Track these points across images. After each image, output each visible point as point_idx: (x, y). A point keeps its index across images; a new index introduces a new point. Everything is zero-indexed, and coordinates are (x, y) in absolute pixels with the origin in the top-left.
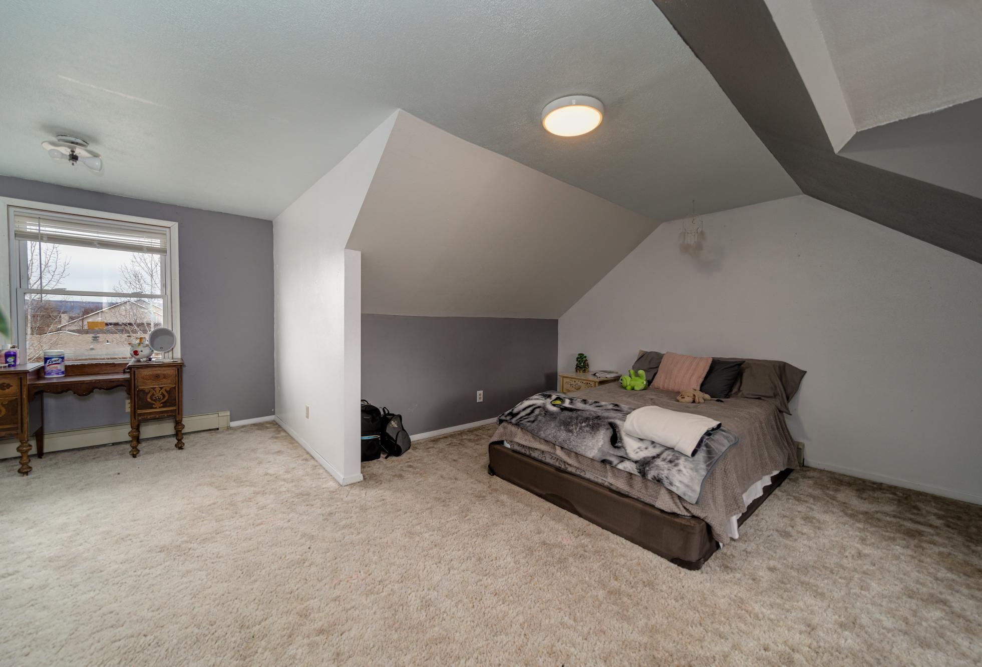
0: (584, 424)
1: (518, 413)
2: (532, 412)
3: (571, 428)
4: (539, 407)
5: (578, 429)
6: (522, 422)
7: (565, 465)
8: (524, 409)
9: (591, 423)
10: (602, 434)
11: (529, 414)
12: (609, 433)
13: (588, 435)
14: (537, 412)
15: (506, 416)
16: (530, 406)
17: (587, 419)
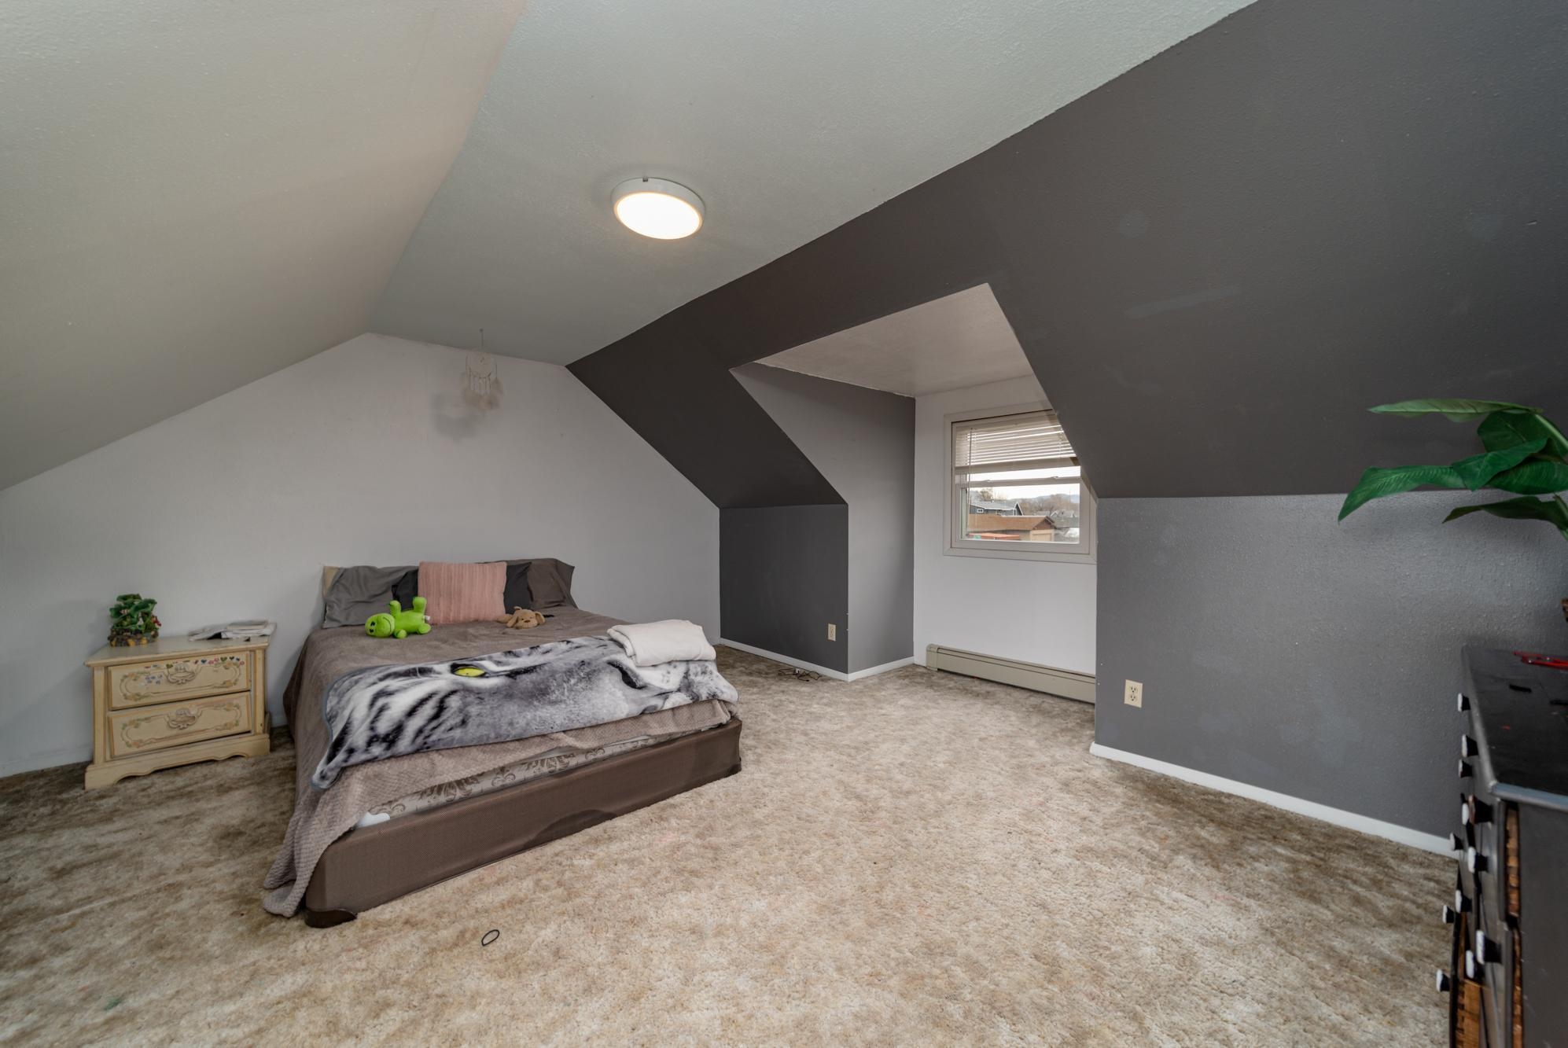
0: (573, 681)
1: (399, 729)
2: (441, 708)
3: (553, 697)
4: (453, 692)
5: (566, 693)
6: (434, 738)
7: (561, 762)
8: (412, 712)
9: (582, 674)
10: (607, 681)
11: (436, 716)
12: (617, 676)
13: (591, 694)
14: (454, 702)
15: (366, 751)
16: (422, 702)
17: (570, 673)
